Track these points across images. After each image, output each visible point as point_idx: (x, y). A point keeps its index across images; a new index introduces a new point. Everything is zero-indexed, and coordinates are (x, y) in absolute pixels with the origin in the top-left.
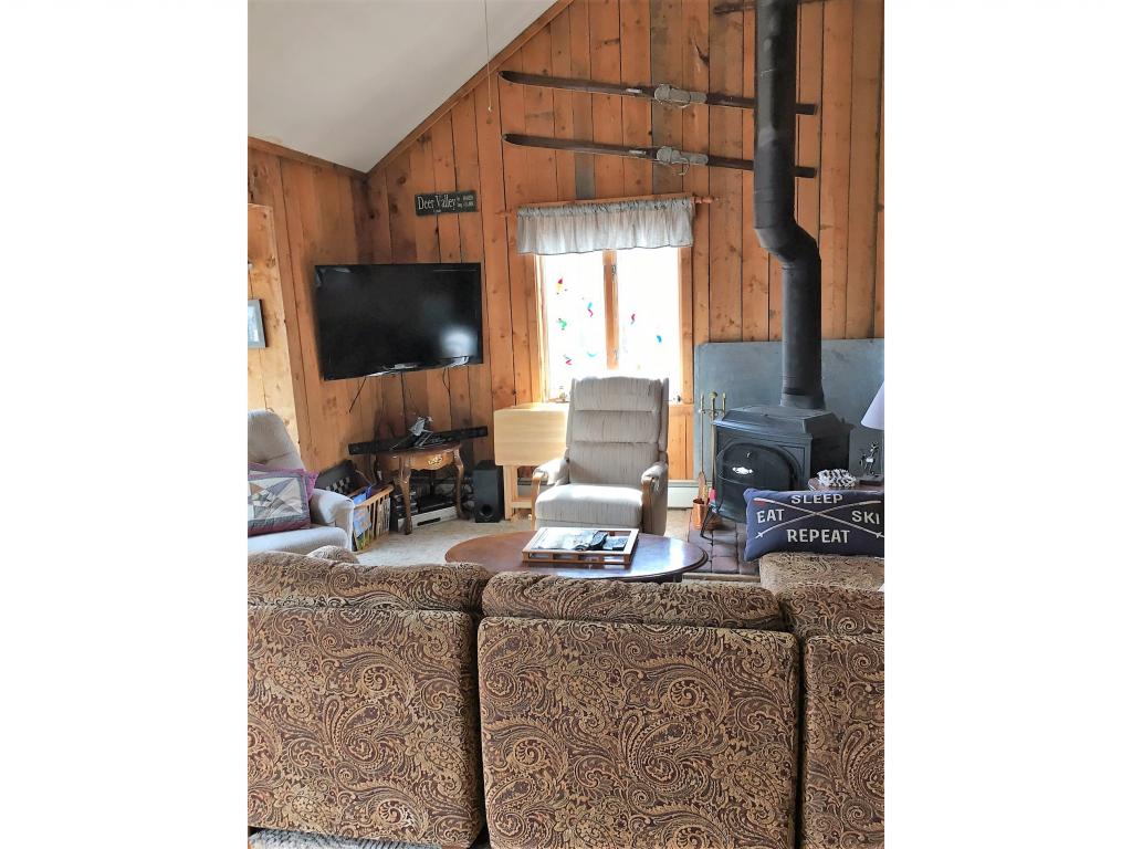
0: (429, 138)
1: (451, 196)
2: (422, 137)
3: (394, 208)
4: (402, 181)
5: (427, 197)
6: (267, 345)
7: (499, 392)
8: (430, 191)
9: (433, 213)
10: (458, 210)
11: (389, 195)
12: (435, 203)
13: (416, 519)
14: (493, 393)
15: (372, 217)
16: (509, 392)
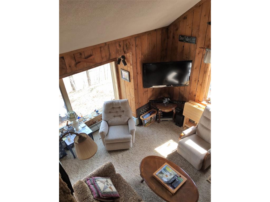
0: (186, 18)
1: (189, 37)
2: (184, 17)
3: (174, 37)
4: (177, 30)
5: (183, 36)
6: (130, 82)
7: (191, 94)
8: (184, 34)
9: (183, 42)
10: (190, 42)
11: (173, 33)
12: (184, 39)
13: (161, 119)
14: (190, 93)
15: (168, 38)
16: (194, 95)
